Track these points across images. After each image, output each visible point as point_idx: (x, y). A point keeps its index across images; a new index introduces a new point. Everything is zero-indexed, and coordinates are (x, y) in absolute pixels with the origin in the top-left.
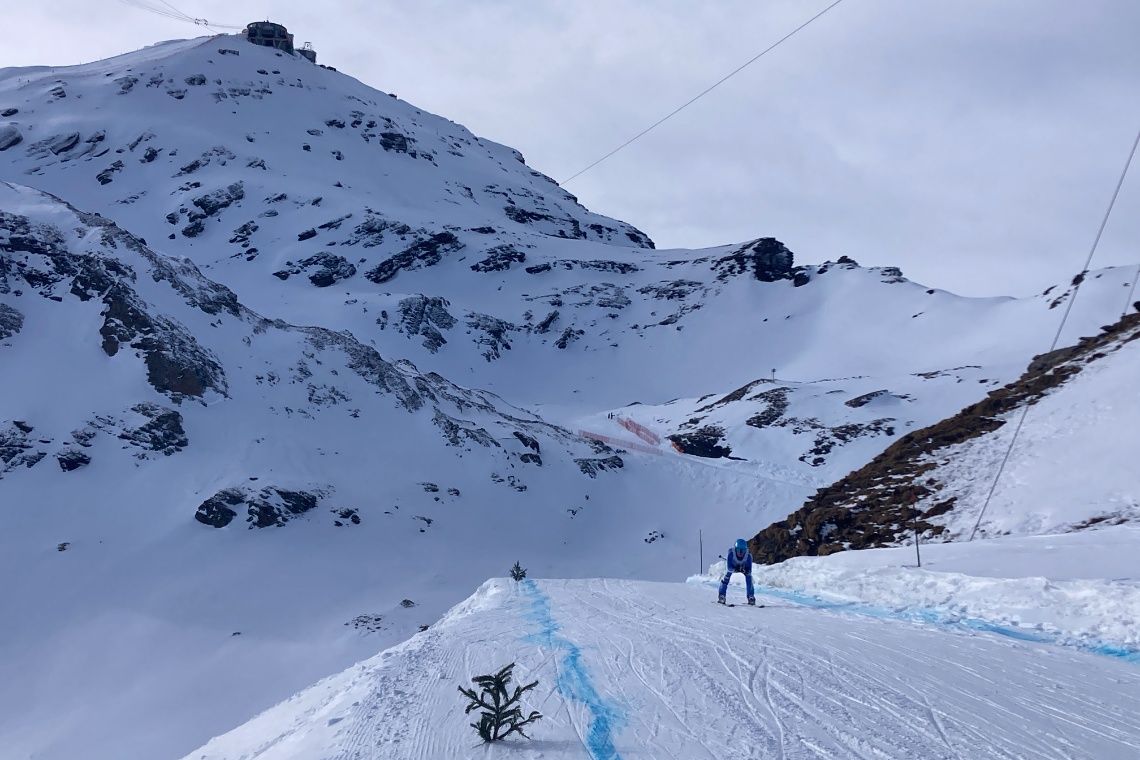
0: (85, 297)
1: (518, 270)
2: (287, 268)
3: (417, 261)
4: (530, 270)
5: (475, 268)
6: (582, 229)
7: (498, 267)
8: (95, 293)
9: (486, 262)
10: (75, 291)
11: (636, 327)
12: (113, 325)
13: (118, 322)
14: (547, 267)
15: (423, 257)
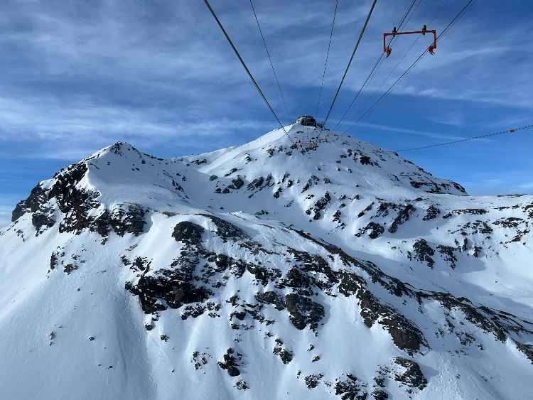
0: (347, 295)
1: (439, 218)
2: (359, 232)
3: (402, 220)
4: (444, 217)
5: (424, 219)
6: (439, 187)
7: (432, 217)
8: (351, 293)
9: (427, 216)
10: (341, 291)
11: (501, 243)
12: (367, 311)
13: (369, 310)
14: (450, 215)
15: (404, 217)
